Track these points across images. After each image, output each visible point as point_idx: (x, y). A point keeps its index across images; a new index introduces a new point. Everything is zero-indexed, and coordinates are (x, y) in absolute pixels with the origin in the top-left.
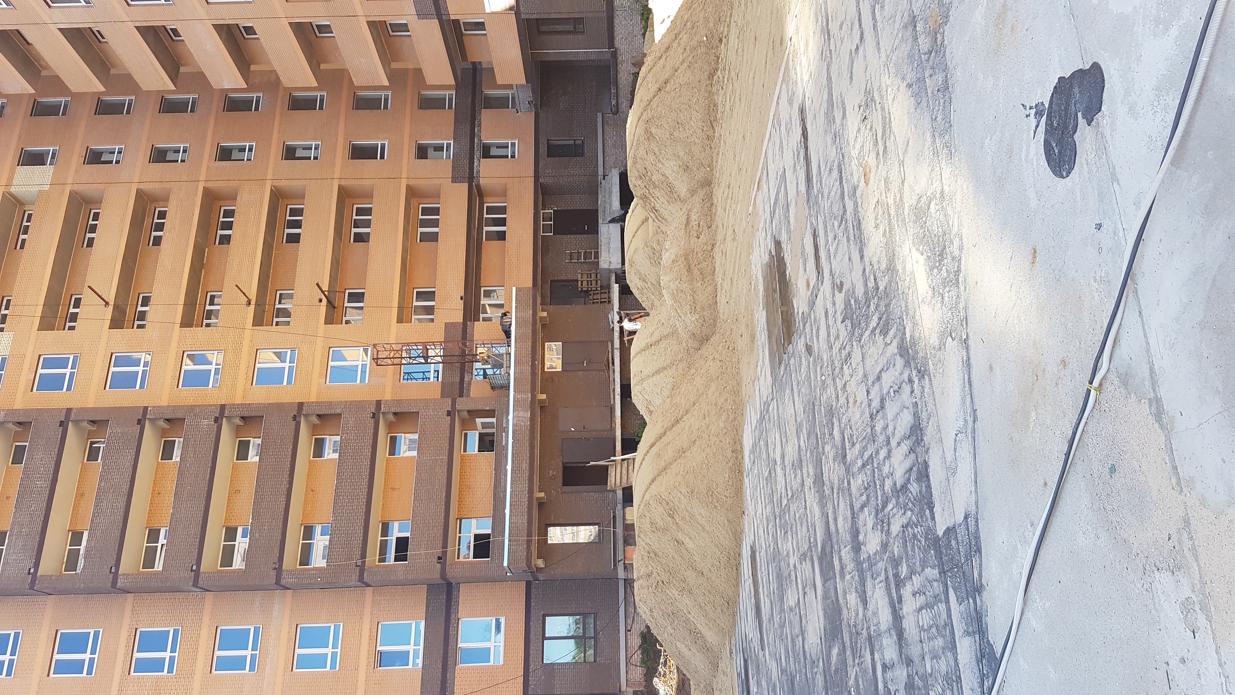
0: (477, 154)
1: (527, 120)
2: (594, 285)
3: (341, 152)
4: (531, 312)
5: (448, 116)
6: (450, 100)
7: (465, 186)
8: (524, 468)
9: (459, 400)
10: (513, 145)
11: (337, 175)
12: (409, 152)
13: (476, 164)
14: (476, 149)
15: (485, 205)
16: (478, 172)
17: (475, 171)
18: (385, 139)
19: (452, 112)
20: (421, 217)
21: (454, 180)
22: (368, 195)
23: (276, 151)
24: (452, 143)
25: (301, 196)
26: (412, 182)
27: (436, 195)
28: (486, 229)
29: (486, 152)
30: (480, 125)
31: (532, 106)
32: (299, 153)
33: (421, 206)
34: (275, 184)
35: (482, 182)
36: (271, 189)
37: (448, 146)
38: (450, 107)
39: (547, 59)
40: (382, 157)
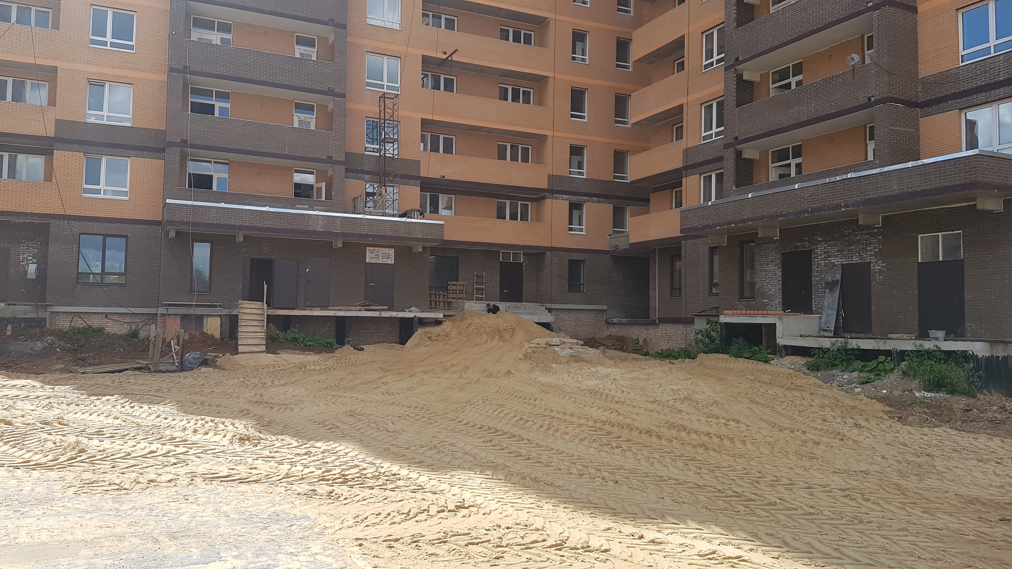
0: (574, 198)
1: (603, 244)
2: (452, 296)
3: (579, 81)
4: (420, 237)
5: (607, 174)
6: (623, 178)
7: (545, 186)
8: (266, 222)
9: (343, 168)
10: (581, 230)
11: (557, 75)
12: (578, 139)
13: (564, 196)
14: (578, 197)
15: (529, 203)
16: (557, 198)
17: (558, 195)
18: (588, 119)
19: (611, 179)
20: (520, 146)
21: (551, 178)
22: (540, 102)
23: (581, 24)
24: (584, 177)
25: (541, 43)
26: (549, 140)
27: (539, 160)
28: (508, 202)
29: (575, 207)
30: (599, 202)
31: (614, 249)
32: (579, 45)
33: (530, 147)
34: (551, 21)
35: (548, 201)
36: (547, 18)
37: (581, 174)
38: (615, 177)
39: (651, 263)
40: (573, 116)
